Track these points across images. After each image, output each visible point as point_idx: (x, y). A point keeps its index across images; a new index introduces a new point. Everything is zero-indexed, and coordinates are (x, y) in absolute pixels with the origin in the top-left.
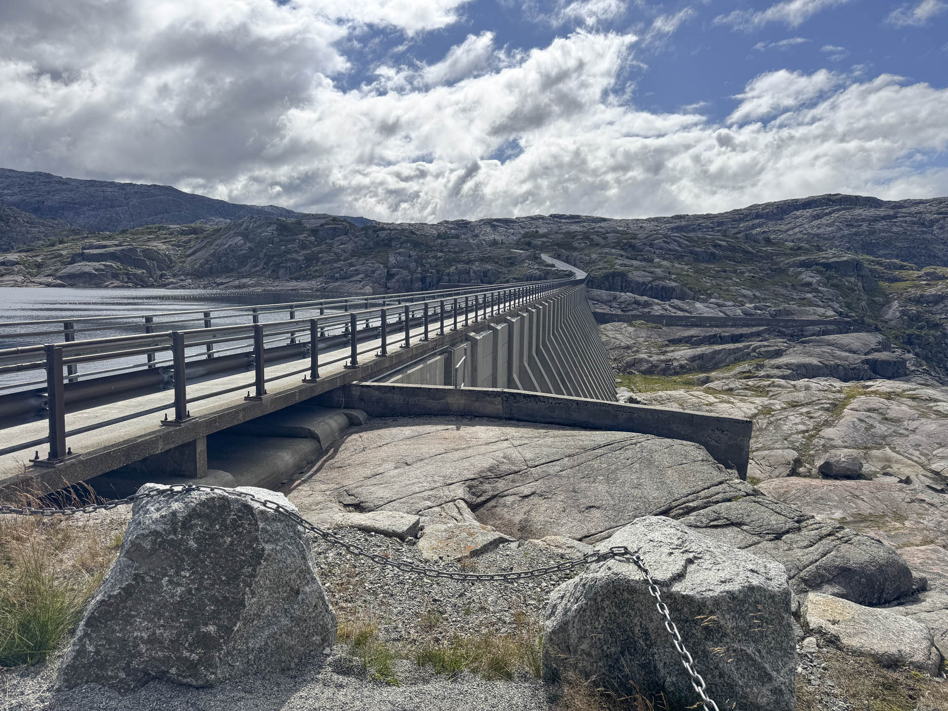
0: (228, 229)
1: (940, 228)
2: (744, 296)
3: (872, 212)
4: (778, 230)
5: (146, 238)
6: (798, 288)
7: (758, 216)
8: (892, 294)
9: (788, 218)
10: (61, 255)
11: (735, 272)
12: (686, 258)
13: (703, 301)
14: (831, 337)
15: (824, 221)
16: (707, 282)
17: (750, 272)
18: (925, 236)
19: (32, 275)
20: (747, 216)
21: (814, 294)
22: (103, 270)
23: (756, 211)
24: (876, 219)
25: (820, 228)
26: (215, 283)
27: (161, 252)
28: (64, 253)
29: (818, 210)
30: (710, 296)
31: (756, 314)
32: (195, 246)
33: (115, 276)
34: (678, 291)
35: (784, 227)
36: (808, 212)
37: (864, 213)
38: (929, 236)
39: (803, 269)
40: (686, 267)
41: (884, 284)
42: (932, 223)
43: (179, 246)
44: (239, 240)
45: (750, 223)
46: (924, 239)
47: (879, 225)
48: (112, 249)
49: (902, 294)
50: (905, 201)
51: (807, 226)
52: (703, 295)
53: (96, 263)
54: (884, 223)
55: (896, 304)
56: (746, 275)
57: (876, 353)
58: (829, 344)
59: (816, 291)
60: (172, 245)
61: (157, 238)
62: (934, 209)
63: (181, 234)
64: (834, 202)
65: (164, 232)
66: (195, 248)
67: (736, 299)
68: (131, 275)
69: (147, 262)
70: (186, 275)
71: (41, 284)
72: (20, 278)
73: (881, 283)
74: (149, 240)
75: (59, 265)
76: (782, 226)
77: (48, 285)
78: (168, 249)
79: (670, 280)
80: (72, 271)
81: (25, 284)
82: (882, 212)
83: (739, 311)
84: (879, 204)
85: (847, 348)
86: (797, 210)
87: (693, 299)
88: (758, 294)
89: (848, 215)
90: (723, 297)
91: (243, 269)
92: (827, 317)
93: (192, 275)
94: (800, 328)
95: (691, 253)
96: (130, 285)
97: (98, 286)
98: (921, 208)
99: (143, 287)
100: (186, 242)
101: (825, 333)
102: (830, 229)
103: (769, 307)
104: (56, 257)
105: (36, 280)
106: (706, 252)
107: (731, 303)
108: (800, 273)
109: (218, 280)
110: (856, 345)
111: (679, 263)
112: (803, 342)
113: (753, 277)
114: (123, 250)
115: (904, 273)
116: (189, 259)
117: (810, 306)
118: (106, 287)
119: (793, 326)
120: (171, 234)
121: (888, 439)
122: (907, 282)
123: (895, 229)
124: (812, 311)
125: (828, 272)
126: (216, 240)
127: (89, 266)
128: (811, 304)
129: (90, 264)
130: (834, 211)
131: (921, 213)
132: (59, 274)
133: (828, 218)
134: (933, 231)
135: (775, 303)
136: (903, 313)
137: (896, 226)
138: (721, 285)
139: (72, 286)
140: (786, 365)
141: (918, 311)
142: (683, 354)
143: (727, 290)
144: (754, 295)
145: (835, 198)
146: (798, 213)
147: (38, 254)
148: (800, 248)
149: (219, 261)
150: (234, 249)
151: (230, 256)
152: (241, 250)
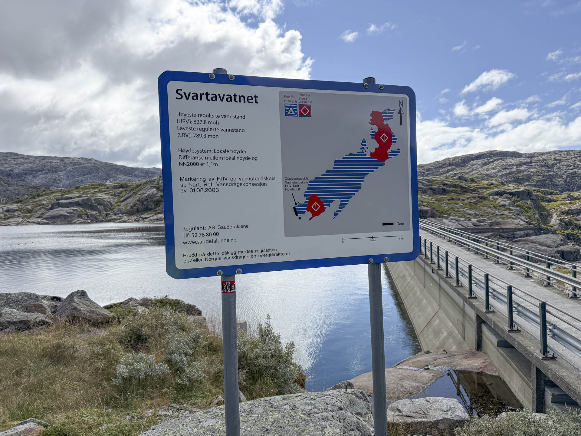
0: (146, 183)
1: (558, 168)
2: (470, 214)
3: (517, 160)
4: (464, 173)
5: (93, 191)
6: (497, 208)
8: (551, 209)
9: (468, 165)
10: (43, 204)
11: (459, 200)
12: (428, 192)
13: (447, 218)
14: (532, 238)
15: (490, 166)
16: (446, 207)
17: (468, 199)
18: (550, 173)
19: (27, 217)
20: (443, 165)
21: (508, 211)
22: (72, 213)
23: (449, 162)
24: (521, 164)
25: (488, 170)
26: (141, 218)
27: (106, 200)
28: (45, 202)
29: (485, 160)
30: (449, 215)
31: (481, 225)
32: (125, 195)
33: (80, 216)
34: (430, 213)
35: (466, 171)
36: (480, 161)
37: (513, 161)
38: (552, 173)
39: (498, 197)
40: (430, 198)
41: (545, 204)
42: (553, 165)
43: (115, 196)
44: (154, 190)
45: (446, 169)
46: (550, 175)
47: (522, 168)
48: (76, 200)
49: (557, 209)
50: (535, 153)
51: (480, 170)
52: (445, 214)
53: (67, 209)
54: (525, 167)
55: (555, 215)
56: (466, 201)
57: (562, 247)
58: (532, 242)
59: (510, 210)
60: (111, 195)
61: (100, 191)
62: (553, 157)
63: (114, 188)
64: (494, 155)
65: (103, 187)
66: (125, 197)
67: (465, 216)
68: (89, 215)
69: (98, 207)
70: (123, 213)
71: (34, 223)
72: (20, 220)
73: (542, 203)
74: (95, 192)
75: (43, 211)
76: (465, 170)
77: (39, 223)
78: (109, 198)
79: (424, 206)
80: (52, 214)
81: (24, 223)
82: (523, 160)
83: (470, 223)
84: (520, 155)
85: (544, 244)
86: (473, 160)
87: (440, 217)
88: (477, 213)
89: (504, 162)
90: (457, 215)
91: (158, 209)
92: (521, 225)
93: (126, 213)
94: (512, 233)
95: (431, 189)
96: (89, 221)
97: (70, 223)
98: (545, 157)
99: (96, 222)
100: (119, 193)
101: (527, 235)
102: (494, 171)
103: (486, 220)
104: (40, 206)
105: (31, 220)
106: (440, 189)
107: (463, 219)
108: (497, 199)
109: (143, 216)
110: (549, 242)
111: (425, 196)
112: (516, 241)
113: (470, 202)
114: (83, 200)
115: (554, 197)
116: (123, 203)
117: (508, 219)
118: (75, 223)
119: (507, 232)
120: (108, 188)
122: (558, 202)
123: (532, 170)
124: (511, 222)
125: (513, 198)
126: (139, 191)
127: (63, 210)
128: (508, 217)
129: (64, 209)
130: (495, 160)
131: (545, 160)
132: (44, 216)
133: (492, 164)
134: (554, 170)
135: (489, 218)
136: (561, 220)
137: (532, 168)
138: (453, 208)
139: (54, 223)
141: (570, 219)
143: (459, 211)
144: (475, 213)
145: (494, 153)
146: (474, 162)
147: (28, 204)
148: (492, 184)
149: (143, 204)
150: (151, 197)
151: (149, 200)
152: (156, 197)
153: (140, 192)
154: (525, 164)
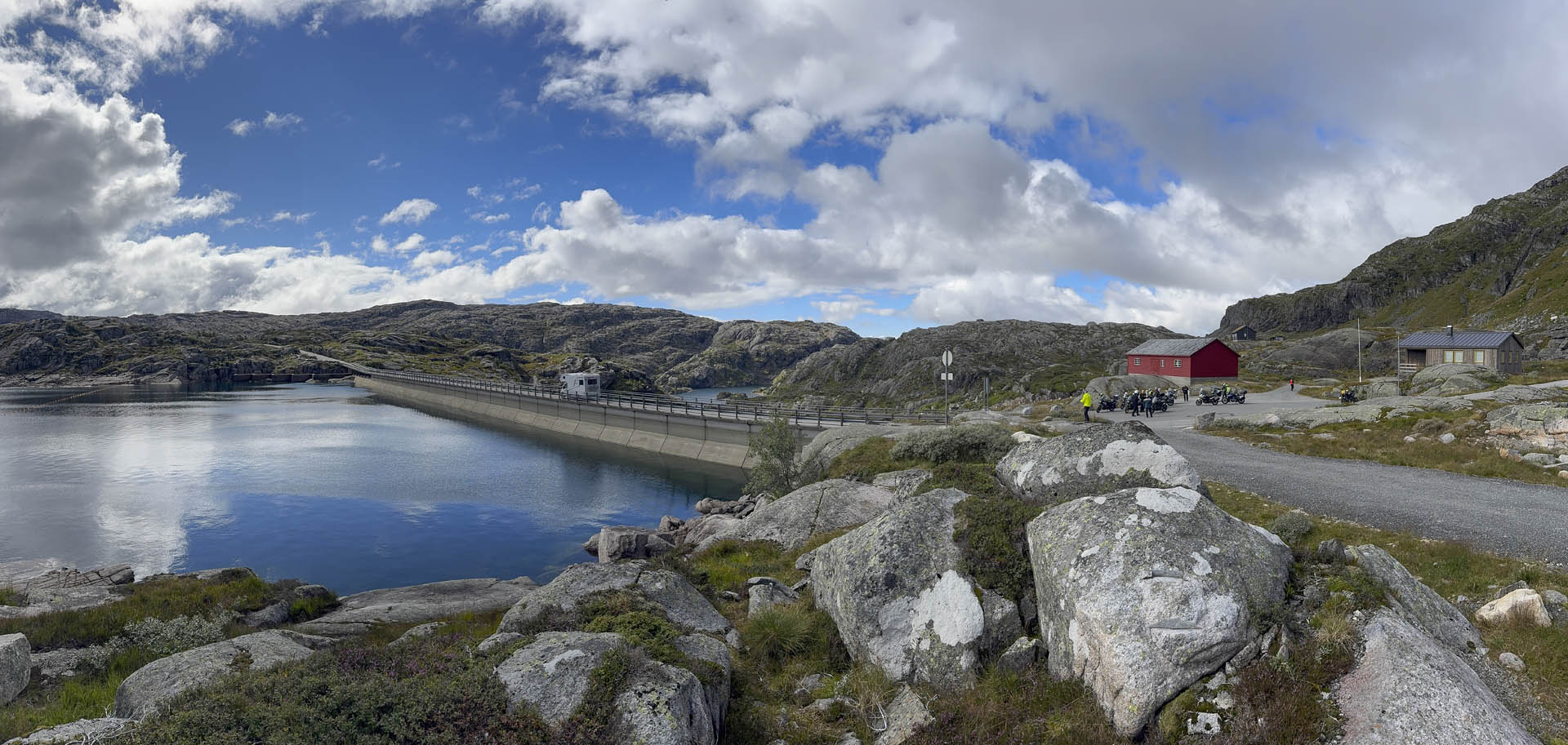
0: (21, 329)
1: (496, 324)
3: (455, 313)
7: (380, 314)
9: (401, 316)
11: (443, 360)
12: (407, 351)
15: (427, 318)
17: (451, 360)
23: (379, 311)
24: (459, 318)
25: (425, 323)
26: (26, 379)
29: (421, 311)
36: (415, 312)
37: (450, 314)
38: (491, 329)
39: (480, 357)
40: (412, 357)
41: (521, 365)
42: (492, 321)
44: (37, 340)
47: (462, 322)
51: (415, 322)
54: (464, 320)
55: (535, 378)
56: (451, 362)
64: (429, 305)
76: (399, 322)
79: (413, 367)
82: (462, 314)
84: (456, 307)
86: (407, 310)
89: (441, 315)
91: (47, 366)
95: (409, 346)
98: (482, 311)
102: (432, 324)
106: (418, 346)
111: (406, 355)
113: (455, 363)
123: (471, 325)
125: (496, 359)
126: (12, 340)
130: (431, 312)
134: (492, 326)
137: (471, 322)
145: (429, 302)
148: (466, 342)
149: (24, 360)
150: (34, 348)
151: (32, 354)
152: (41, 349)
153: (14, 342)
154: (464, 317)
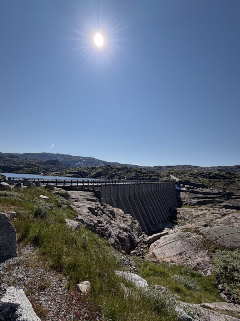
2: (221, 188)
5: (84, 169)
11: (220, 182)
12: (207, 178)
31: (222, 192)
34: (202, 186)
48: (76, 171)
52: (209, 187)
58: (237, 201)
60: (88, 171)
66: (93, 172)
69: (83, 174)
79: (200, 183)
83: (217, 191)
87: (206, 188)
90: (214, 188)
100: (91, 170)
101: (238, 198)
103: (227, 191)
106: (213, 176)
112: (230, 200)
121: (233, 223)
126: (98, 170)
127: (72, 175)
140: (222, 205)
142: (196, 200)
143: (216, 186)
